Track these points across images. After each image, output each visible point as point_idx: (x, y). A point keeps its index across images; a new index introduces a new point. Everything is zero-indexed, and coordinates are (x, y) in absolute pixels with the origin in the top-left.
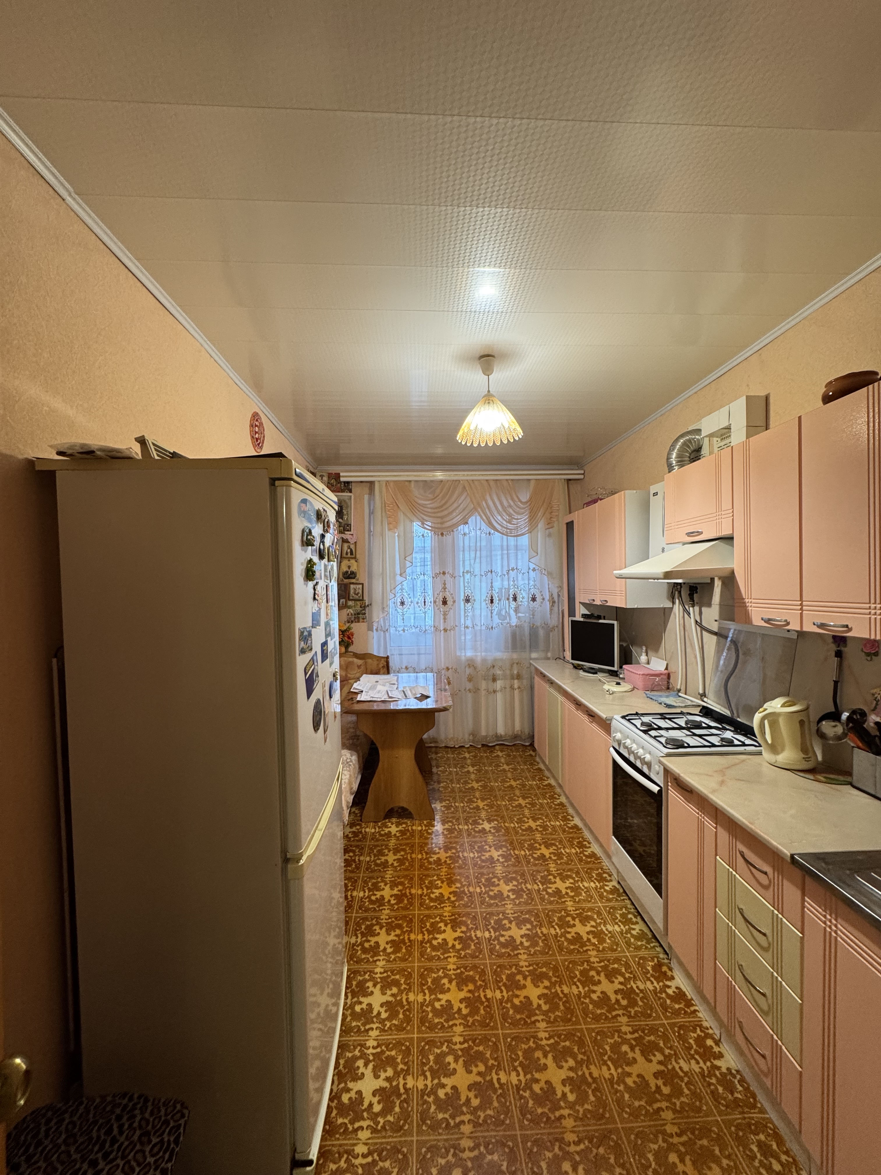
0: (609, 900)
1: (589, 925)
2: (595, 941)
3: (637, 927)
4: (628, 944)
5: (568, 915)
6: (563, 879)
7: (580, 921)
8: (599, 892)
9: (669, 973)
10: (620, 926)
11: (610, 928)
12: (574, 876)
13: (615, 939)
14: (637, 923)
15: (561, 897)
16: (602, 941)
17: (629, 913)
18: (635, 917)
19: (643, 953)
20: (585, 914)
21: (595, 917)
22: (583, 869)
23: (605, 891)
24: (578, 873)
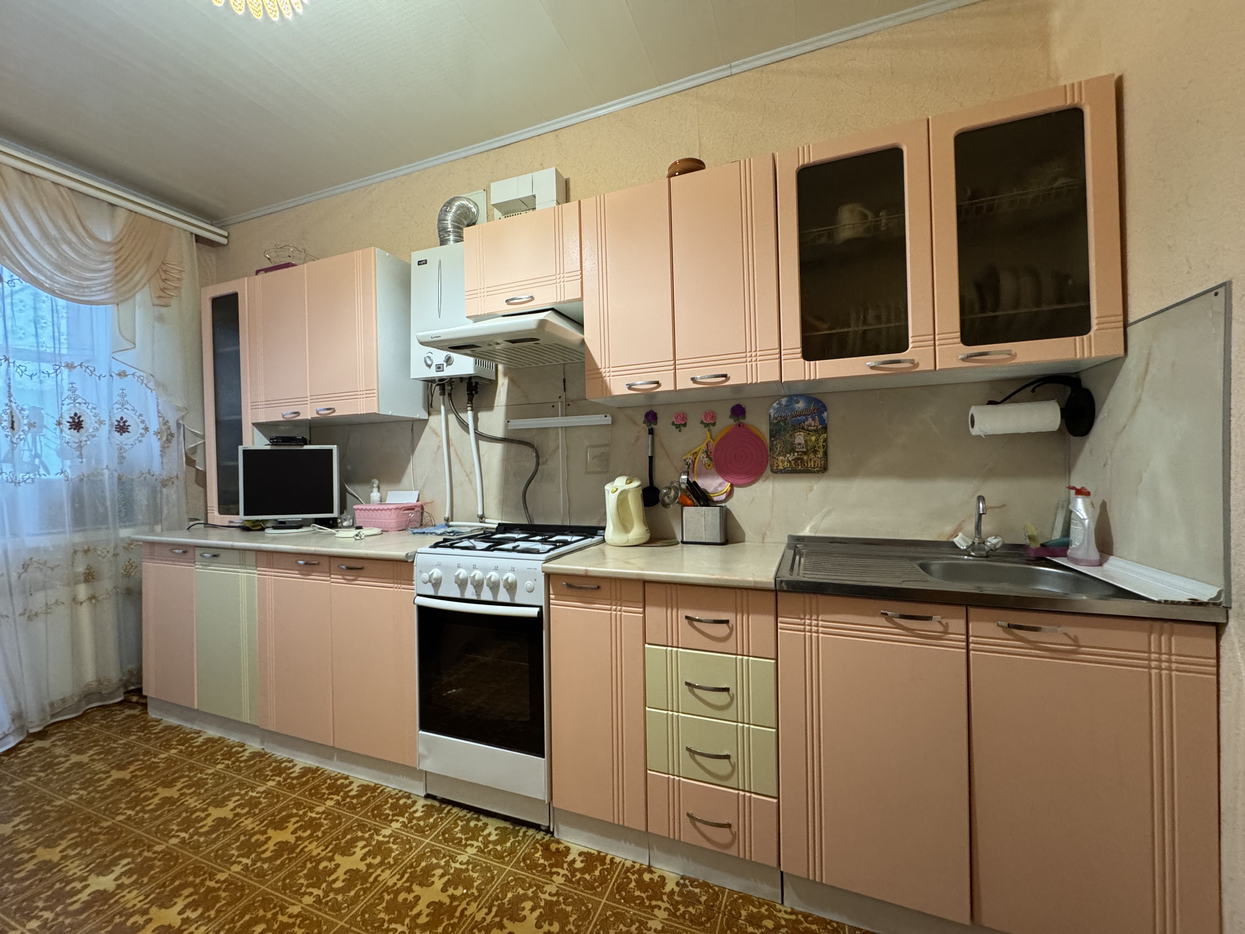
0: (434, 826)
1: (435, 879)
2: (460, 891)
3: (490, 829)
4: (499, 856)
5: (397, 893)
6: (347, 851)
7: (421, 884)
8: (412, 827)
9: (561, 847)
10: (472, 846)
11: (463, 858)
12: (360, 834)
13: (481, 865)
14: (486, 825)
15: (365, 877)
16: (468, 883)
17: (469, 821)
18: (478, 820)
19: (522, 850)
20: (418, 869)
21: (434, 861)
22: (365, 815)
23: (419, 819)
24: (362, 827)
